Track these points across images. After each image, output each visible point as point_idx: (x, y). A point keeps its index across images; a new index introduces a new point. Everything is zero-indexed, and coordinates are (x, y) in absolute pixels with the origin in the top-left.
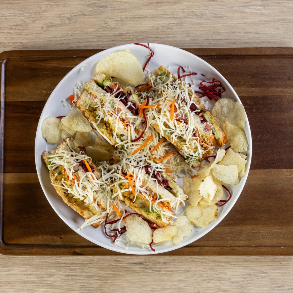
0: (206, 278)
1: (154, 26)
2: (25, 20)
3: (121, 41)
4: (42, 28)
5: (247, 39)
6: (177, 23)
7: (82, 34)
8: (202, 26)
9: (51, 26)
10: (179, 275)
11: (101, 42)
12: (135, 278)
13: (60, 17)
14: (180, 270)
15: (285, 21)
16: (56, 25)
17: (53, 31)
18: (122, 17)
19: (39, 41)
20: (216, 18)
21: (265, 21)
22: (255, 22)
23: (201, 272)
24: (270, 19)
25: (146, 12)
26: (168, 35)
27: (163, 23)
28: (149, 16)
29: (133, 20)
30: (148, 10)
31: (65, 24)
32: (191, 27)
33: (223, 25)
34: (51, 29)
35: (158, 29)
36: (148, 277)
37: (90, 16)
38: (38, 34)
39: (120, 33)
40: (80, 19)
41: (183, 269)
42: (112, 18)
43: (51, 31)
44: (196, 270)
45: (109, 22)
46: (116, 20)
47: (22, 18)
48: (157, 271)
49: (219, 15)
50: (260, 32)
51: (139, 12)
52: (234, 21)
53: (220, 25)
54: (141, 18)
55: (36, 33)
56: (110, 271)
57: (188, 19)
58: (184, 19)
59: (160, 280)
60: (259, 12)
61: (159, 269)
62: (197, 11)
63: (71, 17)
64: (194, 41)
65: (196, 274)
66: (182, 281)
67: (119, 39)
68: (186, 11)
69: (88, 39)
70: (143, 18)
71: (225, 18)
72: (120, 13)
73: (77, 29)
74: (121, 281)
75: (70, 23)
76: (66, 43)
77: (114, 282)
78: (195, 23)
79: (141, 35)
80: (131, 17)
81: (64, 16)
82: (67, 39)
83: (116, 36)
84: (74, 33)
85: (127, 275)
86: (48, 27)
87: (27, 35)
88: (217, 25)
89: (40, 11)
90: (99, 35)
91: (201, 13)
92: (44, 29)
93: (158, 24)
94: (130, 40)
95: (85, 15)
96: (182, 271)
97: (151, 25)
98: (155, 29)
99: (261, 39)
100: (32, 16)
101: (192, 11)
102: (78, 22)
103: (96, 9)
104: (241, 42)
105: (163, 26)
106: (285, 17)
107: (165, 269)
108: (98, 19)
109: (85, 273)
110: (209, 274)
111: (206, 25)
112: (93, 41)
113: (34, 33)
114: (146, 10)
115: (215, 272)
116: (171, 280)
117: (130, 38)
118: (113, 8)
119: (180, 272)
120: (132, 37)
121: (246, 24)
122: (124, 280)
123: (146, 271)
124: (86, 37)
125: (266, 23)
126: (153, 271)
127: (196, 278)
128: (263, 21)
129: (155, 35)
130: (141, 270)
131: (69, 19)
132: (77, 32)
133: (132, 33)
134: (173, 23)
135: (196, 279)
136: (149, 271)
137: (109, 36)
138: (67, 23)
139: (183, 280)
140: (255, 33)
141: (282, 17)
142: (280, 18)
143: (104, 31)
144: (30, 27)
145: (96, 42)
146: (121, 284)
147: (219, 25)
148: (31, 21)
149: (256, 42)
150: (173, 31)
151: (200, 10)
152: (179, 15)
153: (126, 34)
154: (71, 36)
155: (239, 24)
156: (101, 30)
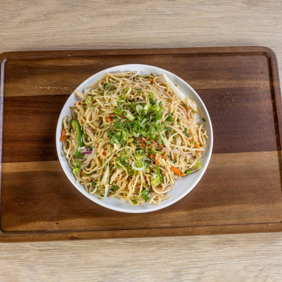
0: (178, 248)
1: (121, 22)
2: (5, 17)
3: (91, 34)
4: (20, 23)
5: (203, 32)
6: (141, 19)
7: (56, 28)
8: (164, 21)
9: (28, 21)
10: (151, 246)
11: (73, 35)
12: (109, 250)
13: (36, 14)
14: (152, 241)
15: (235, 17)
16: (33, 21)
17: (30, 25)
18: (93, 14)
19: (17, 34)
20: (175, 15)
21: (218, 17)
22: (209, 18)
23: (173, 242)
24: (222, 16)
25: (114, 10)
26: (134, 29)
27: (130, 19)
28: (117, 13)
29: (102, 16)
30: (115, 9)
31: (41, 20)
32: (154, 22)
33: (182, 20)
34: (28, 24)
35: (125, 24)
36: (122, 249)
37: (63, 13)
38: (16, 28)
39: (90, 28)
40: (55, 16)
41: (155, 240)
42: (83, 14)
43: (28, 25)
44: (168, 240)
45: (81, 18)
46: (87, 17)
47: (2, 15)
48: (130, 243)
49: (177, 12)
50: (214, 26)
51: (107, 10)
52: (191, 18)
53: (180, 20)
54: (109, 15)
55: (14, 27)
56: (84, 244)
57: (151, 16)
58: (148, 16)
59: (133, 252)
60: (212, 10)
61: (131, 241)
62: (159, 10)
63: (47, 14)
64: (156, 34)
65: (167, 244)
66: (154, 252)
67: (89, 32)
68: (149, 9)
69: (61, 32)
70: (112, 15)
71: (183, 15)
72: (90, 10)
73: (52, 24)
74: (95, 254)
75: (46, 19)
76: (42, 36)
77: (87, 255)
78: (157, 19)
79: (110, 29)
80: (101, 14)
81: (40, 13)
82: (43, 32)
83: (87, 29)
84: (49, 28)
85: (101, 248)
86: (26, 22)
87: (6, 29)
88: (177, 21)
89: (18, 9)
90: (71, 29)
91: (162, 10)
92: (22, 24)
93: (125, 20)
94: (100, 34)
95: (59, 12)
96: (154, 242)
97: (119, 21)
98: (122, 24)
99: (216, 32)
100: (11, 13)
101: (155, 10)
102: (53, 18)
103: (69, 8)
104: (198, 35)
105: (129, 22)
106: (235, 15)
107: (138, 241)
108: (71, 16)
109: (59, 247)
110: (180, 244)
111: (167, 21)
112: (67, 34)
113: (12, 28)
114: (114, 9)
115: (186, 242)
116: (143, 251)
117: (100, 32)
118: (84, 7)
119: (152, 243)
120: (101, 30)
121: (202, 20)
122: (98, 253)
123: (120, 243)
124: (60, 31)
125: (219, 19)
126: (125, 243)
127: (168, 249)
128: (216, 17)
129: (122, 29)
130: (114, 242)
131: (45, 15)
132: (52, 26)
133: (102, 27)
134: (138, 19)
135: (167, 250)
136: (122, 243)
137: (81, 30)
138: (43, 19)
139: (155, 250)
140: (210, 27)
141: (232, 14)
142: (231, 14)
143: (76, 25)
144: (9, 23)
145: (70, 35)
146: (94, 257)
147: (178, 21)
148: (10, 18)
149: (211, 35)
150: (138, 26)
151: (161, 9)
152: (143, 12)
153: (96, 28)
154: (46, 29)
155: (195, 20)
156: (74, 24)
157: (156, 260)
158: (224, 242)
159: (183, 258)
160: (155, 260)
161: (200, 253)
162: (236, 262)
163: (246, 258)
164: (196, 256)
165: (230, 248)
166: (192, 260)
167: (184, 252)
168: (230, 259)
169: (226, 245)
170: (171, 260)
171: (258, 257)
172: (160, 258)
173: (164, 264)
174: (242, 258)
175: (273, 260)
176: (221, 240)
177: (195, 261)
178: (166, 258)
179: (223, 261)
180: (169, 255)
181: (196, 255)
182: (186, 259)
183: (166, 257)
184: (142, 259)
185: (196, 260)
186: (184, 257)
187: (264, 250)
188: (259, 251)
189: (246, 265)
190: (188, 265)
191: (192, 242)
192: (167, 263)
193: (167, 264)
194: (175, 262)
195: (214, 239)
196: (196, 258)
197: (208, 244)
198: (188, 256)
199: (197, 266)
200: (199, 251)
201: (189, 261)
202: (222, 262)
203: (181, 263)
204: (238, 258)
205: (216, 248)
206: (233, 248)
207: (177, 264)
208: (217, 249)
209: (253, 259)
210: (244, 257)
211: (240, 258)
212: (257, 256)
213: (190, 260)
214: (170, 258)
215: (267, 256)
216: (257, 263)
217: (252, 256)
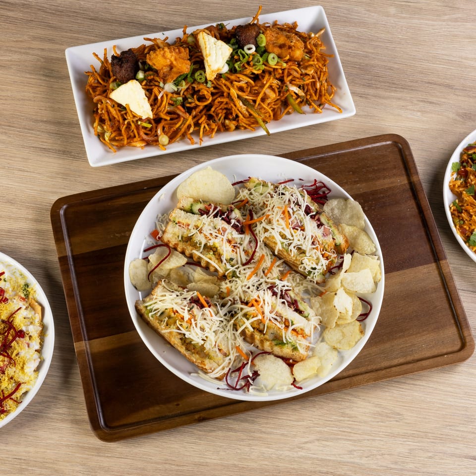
0: (328, 412)
115: (338, 406)
127: (315, 410)
135: (314, 412)
157: (298, 422)
158: (388, 414)
159: (331, 426)
160: (295, 421)
161: (355, 423)
162: (400, 442)
163: (414, 439)
164: (349, 426)
165: (395, 422)
166: (344, 429)
167: (335, 418)
168: (393, 436)
169: (390, 418)
170: (316, 426)
171: (429, 440)
172: (303, 420)
173: (307, 428)
174: (408, 439)
175: (448, 447)
176: (384, 411)
177: (347, 432)
178: (311, 422)
179: (383, 437)
180: (315, 418)
181: (349, 424)
182: (336, 427)
183: (310, 420)
184: (280, 417)
185: (349, 430)
186: (334, 424)
187: (439, 433)
188: (432, 433)
189: (412, 447)
190: (338, 434)
191: (347, 407)
192: (310, 427)
193: (311, 429)
194: (321, 429)
195: (375, 408)
196: (349, 428)
197: (367, 414)
198: (339, 424)
199: (348, 438)
200: (354, 419)
201: (340, 431)
202: (381, 439)
203: (329, 431)
204: (403, 437)
205: (377, 420)
206: (398, 423)
207: (324, 431)
208: (378, 422)
209: (422, 442)
210: (410, 437)
211: (406, 438)
212: (428, 438)
213: (341, 429)
214: (316, 422)
215: (441, 441)
216: (427, 448)
217: (422, 438)
